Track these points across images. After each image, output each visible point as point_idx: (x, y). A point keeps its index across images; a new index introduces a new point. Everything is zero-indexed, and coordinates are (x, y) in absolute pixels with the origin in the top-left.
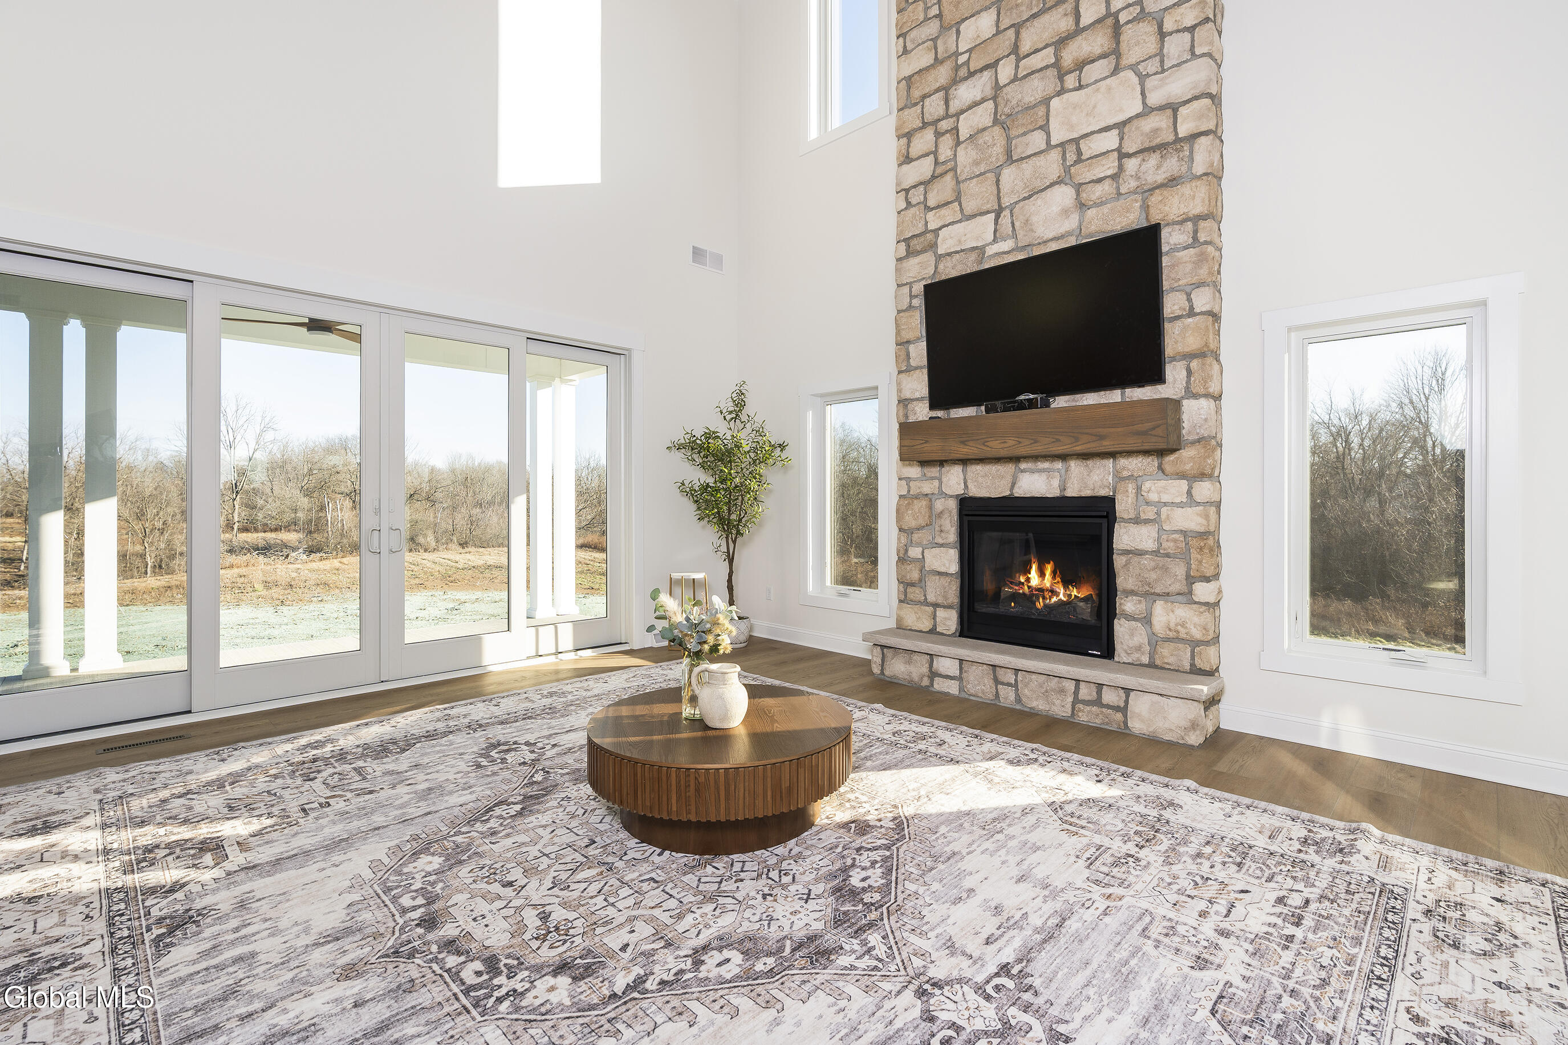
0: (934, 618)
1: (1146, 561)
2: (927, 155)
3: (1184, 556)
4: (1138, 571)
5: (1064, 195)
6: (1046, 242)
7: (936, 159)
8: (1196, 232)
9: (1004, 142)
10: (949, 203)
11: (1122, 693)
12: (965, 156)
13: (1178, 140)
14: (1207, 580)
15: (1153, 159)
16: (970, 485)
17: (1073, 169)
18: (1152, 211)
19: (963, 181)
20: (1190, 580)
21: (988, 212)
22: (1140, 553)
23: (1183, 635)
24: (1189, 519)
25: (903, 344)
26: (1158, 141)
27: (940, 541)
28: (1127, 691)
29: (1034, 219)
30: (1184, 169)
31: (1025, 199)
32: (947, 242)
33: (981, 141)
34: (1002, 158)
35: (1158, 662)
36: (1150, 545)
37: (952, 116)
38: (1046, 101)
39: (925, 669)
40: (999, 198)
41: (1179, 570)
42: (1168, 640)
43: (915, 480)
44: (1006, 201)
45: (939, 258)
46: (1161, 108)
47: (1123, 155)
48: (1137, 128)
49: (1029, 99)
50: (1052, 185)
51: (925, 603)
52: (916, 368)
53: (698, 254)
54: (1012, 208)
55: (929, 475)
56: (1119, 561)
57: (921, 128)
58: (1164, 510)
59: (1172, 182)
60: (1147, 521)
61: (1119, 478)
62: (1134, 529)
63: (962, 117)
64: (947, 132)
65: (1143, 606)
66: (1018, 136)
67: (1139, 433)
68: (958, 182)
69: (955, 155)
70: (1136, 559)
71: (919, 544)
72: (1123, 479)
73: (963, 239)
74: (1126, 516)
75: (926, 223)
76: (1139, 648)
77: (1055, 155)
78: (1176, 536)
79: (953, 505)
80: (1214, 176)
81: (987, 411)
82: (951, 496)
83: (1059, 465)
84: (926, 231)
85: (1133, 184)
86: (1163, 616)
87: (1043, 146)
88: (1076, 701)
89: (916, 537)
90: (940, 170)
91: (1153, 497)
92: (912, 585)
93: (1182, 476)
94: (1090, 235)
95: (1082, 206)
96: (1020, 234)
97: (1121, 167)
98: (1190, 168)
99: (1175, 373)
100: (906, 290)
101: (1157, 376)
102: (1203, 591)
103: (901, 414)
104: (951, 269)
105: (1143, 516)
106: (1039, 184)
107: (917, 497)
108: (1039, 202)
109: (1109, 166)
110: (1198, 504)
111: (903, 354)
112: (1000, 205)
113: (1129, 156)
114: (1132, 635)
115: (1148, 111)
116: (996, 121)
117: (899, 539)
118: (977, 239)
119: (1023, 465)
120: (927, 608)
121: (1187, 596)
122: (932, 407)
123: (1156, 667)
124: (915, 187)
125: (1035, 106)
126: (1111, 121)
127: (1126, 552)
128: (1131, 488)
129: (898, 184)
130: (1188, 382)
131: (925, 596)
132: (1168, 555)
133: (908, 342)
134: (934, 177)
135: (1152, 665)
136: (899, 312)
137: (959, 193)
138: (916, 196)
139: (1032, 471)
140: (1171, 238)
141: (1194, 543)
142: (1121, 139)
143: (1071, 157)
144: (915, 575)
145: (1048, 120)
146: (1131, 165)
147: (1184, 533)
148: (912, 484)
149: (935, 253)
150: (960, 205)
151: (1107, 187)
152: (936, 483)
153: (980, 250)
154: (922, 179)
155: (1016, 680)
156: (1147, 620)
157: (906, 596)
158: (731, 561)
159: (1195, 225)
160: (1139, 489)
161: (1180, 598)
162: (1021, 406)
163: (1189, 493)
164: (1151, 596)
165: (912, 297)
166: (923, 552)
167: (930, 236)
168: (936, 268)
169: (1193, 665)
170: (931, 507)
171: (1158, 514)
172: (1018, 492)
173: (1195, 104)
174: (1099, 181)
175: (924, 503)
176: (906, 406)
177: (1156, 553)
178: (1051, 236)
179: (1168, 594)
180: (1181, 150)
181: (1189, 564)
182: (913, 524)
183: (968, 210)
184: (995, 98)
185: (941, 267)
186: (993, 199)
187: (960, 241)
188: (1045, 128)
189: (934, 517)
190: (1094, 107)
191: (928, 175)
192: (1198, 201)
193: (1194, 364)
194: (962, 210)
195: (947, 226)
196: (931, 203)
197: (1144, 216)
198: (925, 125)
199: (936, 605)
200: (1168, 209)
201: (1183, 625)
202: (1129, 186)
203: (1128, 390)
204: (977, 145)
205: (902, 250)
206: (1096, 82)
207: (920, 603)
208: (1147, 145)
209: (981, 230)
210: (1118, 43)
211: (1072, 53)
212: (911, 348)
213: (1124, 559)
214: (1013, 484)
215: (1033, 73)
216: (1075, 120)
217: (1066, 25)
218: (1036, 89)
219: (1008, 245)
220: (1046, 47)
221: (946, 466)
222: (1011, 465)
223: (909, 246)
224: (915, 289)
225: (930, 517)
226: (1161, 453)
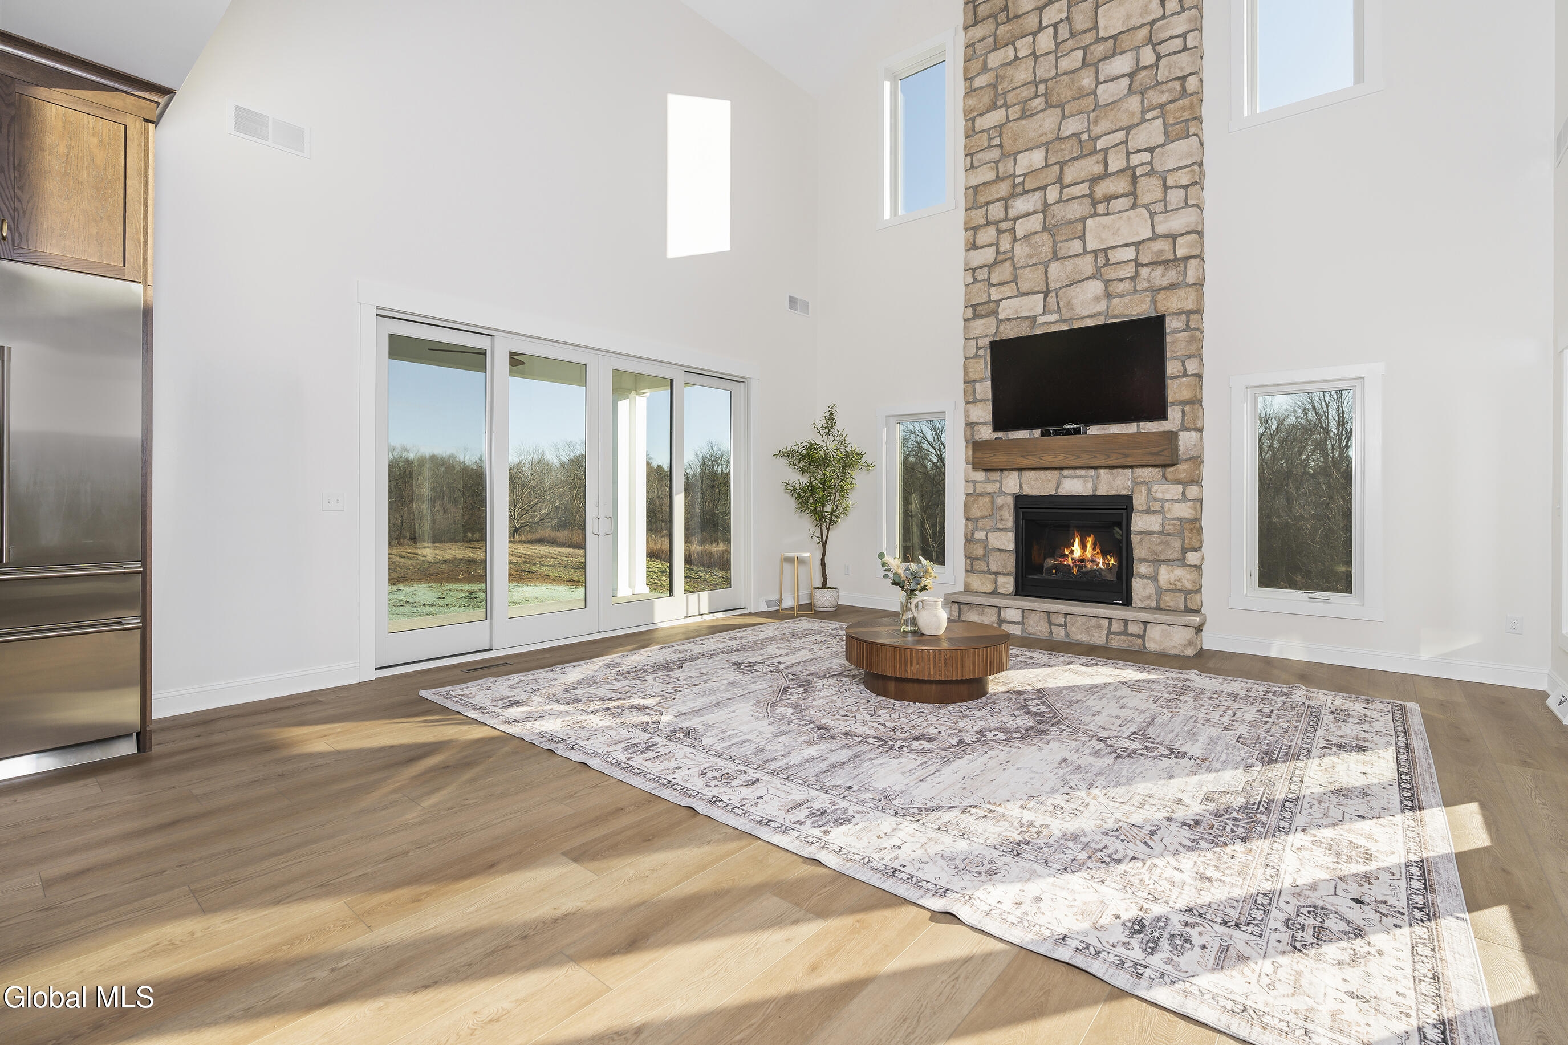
0: (996, 583)
1: (1154, 539)
2: (990, 245)
3: (1180, 534)
4: (1148, 546)
5: (1095, 287)
6: (1083, 318)
7: (997, 250)
8: (1188, 321)
9: (1051, 245)
10: (1007, 283)
11: (1142, 625)
12: (1021, 251)
13: (1176, 259)
14: (1196, 550)
15: (1159, 270)
16: (1025, 487)
17: (1103, 270)
18: (1159, 304)
19: (1019, 268)
20: (1184, 551)
21: (1038, 293)
22: (1150, 533)
23: (1179, 587)
24: (1183, 510)
25: (969, 382)
26: (1163, 258)
27: (1001, 527)
28: (1145, 623)
29: (1074, 301)
30: (1180, 279)
31: (1067, 286)
32: (1007, 309)
33: (1033, 241)
34: (1050, 256)
35: (1162, 606)
36: (1157, 528)
37: (1010, 220)
38: (1083, 220)
39: (995, 618)
40: (1047, 284)
41: (1177, 544)
42: (1169, 591)
43: (980, 482)
44: (1053, 286)
45: (1000, 322)
46: (1165, 236)
47: (1138, 265)
48: (1149, 248)
49: (1070, 216)
50: (1087, 279)
51: (989, 572)
52: (981, 401)
53: (793, 301)
54: (1057, 291)
55: (991, 478)
56: (1135, 539)
57: (985, 225)
58: (1166, 504)
59: (1172, 286)
60: (1155, 512)
61: (1135, 483)
62: (1147, 518)
63: (1018, 222)
64: (1006, 231)
65: (1152, 569)
66: (1062, 242)
67: (1151, 454)
68: (1015, 268)
69: (1013, 248)
70: (1147, 537)
71: (982, 530)
72: (1138, 483)
73: (1019, 310)
74: (1140, 509)
75: (990, 295)
76: (1149, 597)
77: (1089, 258)
78: (1174, 522)
79: (1010, 501)
80: (1199, 285)
81: (1043, 434)
82: (1009, 494)
83: (1092, 473)
84: (989, 301)
85: (1146, 285)
86: (1166, 575)
87: (1081, 251)
88: (1109, 633)
89: (980, 524)
90: (1000, 258)
91: (1159, 496)
92: (977, 559)
93: (1178, 482)
94: (1115, 317)
95: (1109, 296)
96: (1064, 311)
97: (1137, 272)
98: (1185, 279)
99: (1174, 414)
100: (973, 343)
101: (1161, 415)
102: (1192, 558)
103: (968, 433)
104: (1010, 332)
105: (1152, 509)
106: (1078, 277)
107: (981, 495)
108: (1078, 290)
109: (1128, 271)
110: (1190, 500)
111: (970, 390)
112: (1048, 288)
113: (1143, 265)
114: (1145, 588)
115: (1155, 237)
116: (1045, 228)
117: (966, 526)
118: (1030, 310)
119: (1065, 473)
120: (990, 576)
121: (1182, 561)
122: (995, 429)
123: (1161, 609)
124: (980, 268)
125: (1074, 222)
126: (1130, 241)
127: (1140, 533)
128: (1144, 489)
129: (966, 264)
130: (1183, 420)
131: (988, 567)
132: (1169, 535)
133: (975, 381)
134: (996, 263)
135: (1159, 607)
136: (966, 358)
137: (1016, 276)
138: (982, 274)
139: (1072, 477)
140: (1172, 324)
141: (1187, 526)
142: (1137, 254)
143: (1101, 261)
144: (980, 552)
145: (1084, 234)
146: (1144, 272)
147: (1180, 519)
148: (977, 485)
149: (997, 318)
150: (1017, 285)
151: (1126, 285)
152: (997, 485)
153: (1033, 319)
154: (986, 262)
155: (1065, 622)
156: (1155, 578)
157: (972, 567)
158: (824, 545)
159: (1188, 316)
160: (1149, 490)
161: (1177, 563)
162: (1068, 432)
163: (1183, 493)
164: (1157, 562)
165: (978, 348)
166: (987, 535)
167: (992, 305)
168: (997, 328)
169: (1186, 607)
170: (993, 502)
171: (1162, 507)
172: (1062, 492)
173: (1188, 237)
174: (1122, 280)
175: (988, 499)
176: (972, 428)
177: (1161, 533)
178: (1086, 314)
179: (1169, 560)
180: (1178, 266)
181: (1183, 540)
182: (979, 514)
183: (1023, 289)
184: (1044, 212)
185: (1001, 328)
186: (1043, 283)
187: (1016, 311)
188: (1082, 238)
189: (995, 509)
190: (1118, 229)
191: (991, 260)
192: (1190, 301)
193: (1187, 408)
194: (1018, 289)
195: (1006, 299)
196: (994, 281)
197: (1153, 307)
198: (988, 223)
199: (997, 573)
200: (1172, 303)
201: (1179, 580)
202: (1143, 285)
203: (1141, 424)
204: (1030, 244)
205: (970, 313)
206: (1120, 212)
207: (984, 572)
208: (1155, 260)
209: (1034, 305)
210: (1135, 188)
211: (1102, 189)
212: (977, 385)
213: (1138, 537)
214: (1058, 487)
215: (1073, 198)
216: (1104, 236)
217: (1098, 169)
218: (1075, 210)
219: (1053, 317)
220: (1083, 182)
221: (1005, 473)
222: (1056, 472)
223: (974, 311)
224: (981, 343)
225: (992, 509)
226: (1164, 466)
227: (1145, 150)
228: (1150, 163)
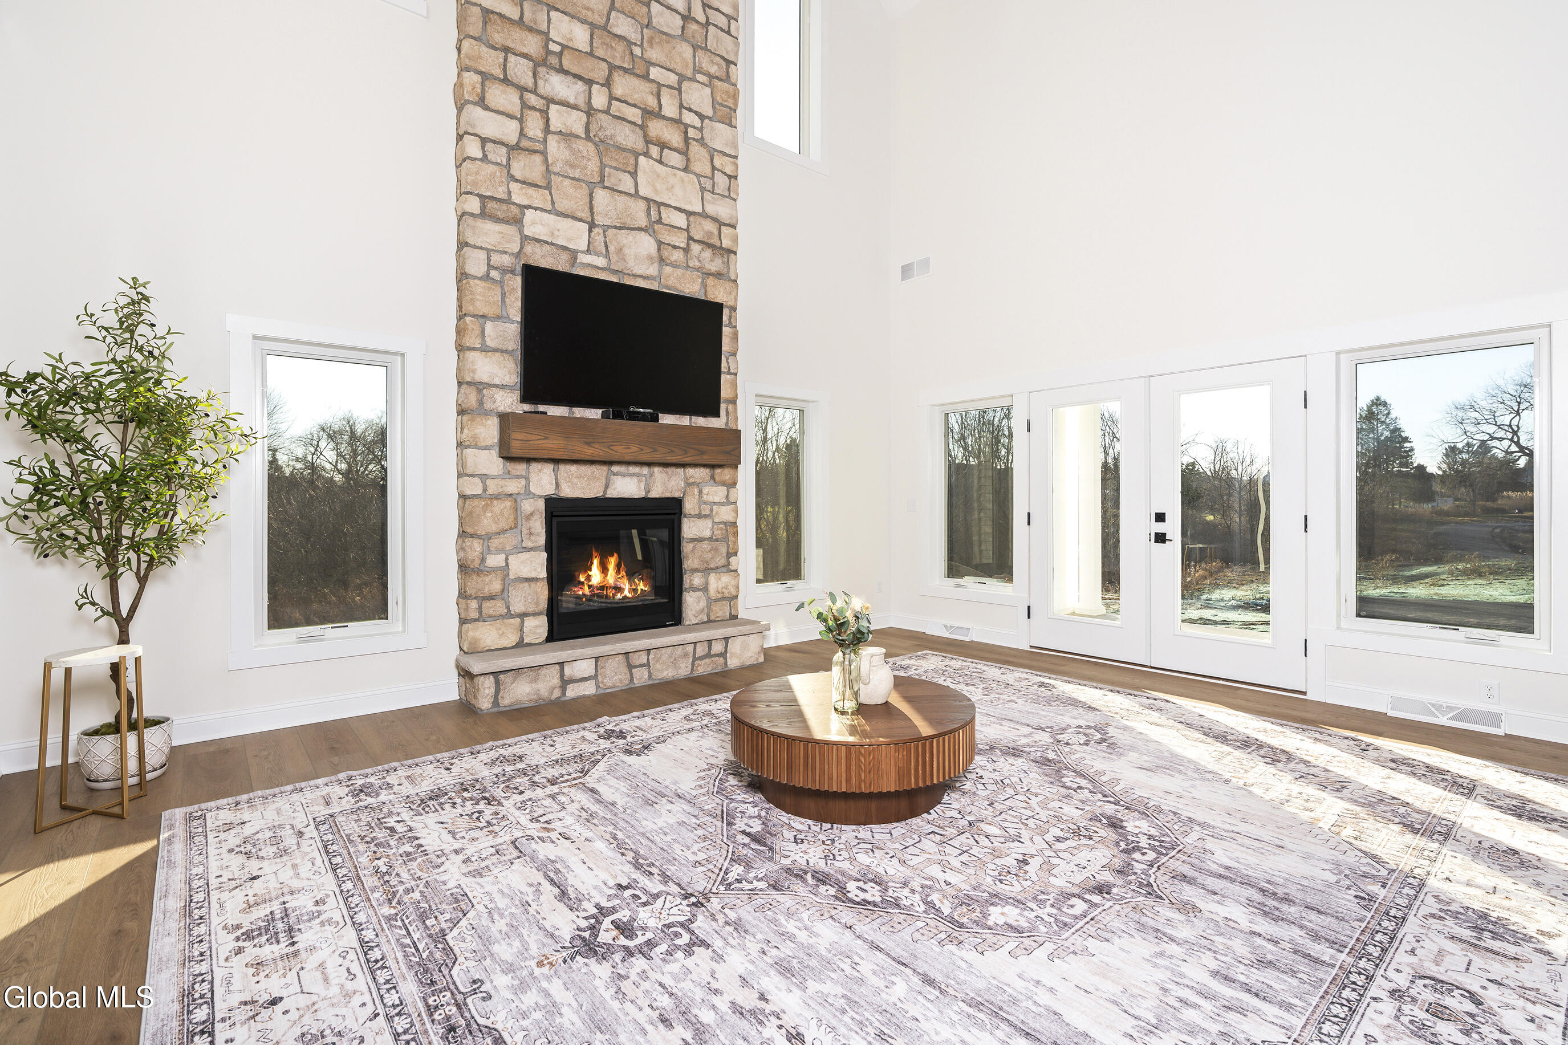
0: (522, 630)
1: (705, 545)
2: (510, 116)
3: (724, 539)
4: (700, 554)
6: (635, 276)
7: (522, 129)
8: (730, 317)
9: (598, 163)
10: (536, 186)
11: (723, 642)
12: (557, 149)
13: (721, 248)
14: (734, 554)
15: (708, 254)
16: (562, 486)
17: (656, 227)
18: (708, 289)
19: (554, 173)
20: (727, 556)
21: (581, 220)
22: (700, 540)
23: (726, 595)
24: (725, 514)
25: (470, 317)
26: (711, 241)
27: (530, 545)
28: (726, 639)
29: (626, 251)
30: (725, 270)
31: (616, 227)
32: (536, 224)
33: (574, 146)
34: (597, 179)
35: (712, 618)
36: (707, 534)
37: (541, 97)
38: (636, 154)
39: (556, 681)
40: (592, 214)
41: (723, 550)
42: (717, 600)
43: (493, 478)
44: (599, 220)
45: (525, 238)
46: (713, 219)
47: (690, 238)
48: (700, 224)
49: (620, 139)
50: (639, 229)
51: (509, 615)
52: (496, 350)
54: (606, 228)
55: (514, 472)
56: (687, 548)
57: (501, 80)
58: (714, 508)
59: (719, 275)
60: (706, 516)
61: (687, 484)
62: (695, 522)
63: (553, 106)
64: (535, 108)
65: (703, 580)
66: (611, 167)
67: (725, 453)
68: (548, 170)
69: (545, 140)
70: (700, 544)
71: (499, 551)
72: (690, 485)
73: (556, 233)
74: (693, 513)
75: (509, 193)
76: (702, 611)
77: (642, 205)
78: (722, 526)
79: (541, 505)
80: (733, 282)
82: (541, 497)
83: (645, 470)
84: (509, 201)
85: (697, 264)
86: (717, 583)
87: (632, 191)
88: (695, 659)
89: (495, 542)
90: (525, 143)
91: (711, 499)
92: (491, 598)
93: (723, 484)
94: (667, 287)
95: (662, 260)
96: (614, 258)
98: (728, 272)
99: (723, 411)
100: (480, 255)
101: (715, 410)
102: (734, 562)
103: (466, 393)
104: (544, 259)
105: (703, 513)
106: (629, 223)
107: (497, 497)
108: (630, 238)
109: (681, 240)
110: (732, 503)
111: (471, 328)
112: (593, 220)
113: (694, 240)
114: (695, 602)
115: (705, 215)
116: (588, 137)
118: (569, 240)
119: (615, 469)
120: (512, 621)
121: (726, 567)
122: (525, 398)
123: (715, 621)
124: (494, 142)
125: (624, 150)
126: (683, 206)
127: (693, 540)
128: (696, 491)
130: (728, 419)
131: (508, 607)
132: (717, 540)
133: (483, 316)
134: (519, 147)
135: (709, 621)
136: (468, 275)
137: (550, 182)
138: (497, 153)
139: (624, 475)
141: (726, 530)
142: (689, 224)
143: (654, 215)
144: (496, 586)
145: (636, 172)
146: (695, 248)
147: (723, 524)
148: (489, 482)
149: (521, 232)
150: (551, 195)
151: (680, 256)
152: (523, 482)
153: (574, 254)
154: (505, 139)
156: (705, 589)
157: (480, 612)
159: (730, 312)
160: (700, 492)
161: (724, 569)
163: (726, 496)
164: (707, 570)
165: (490, 266)
166: (507, 559)
167: (513, 209)
168: (522, 248)
169: (730, 614)
170: (516, 509)
171: (711, 510)
172: (612, 493)
173: (729, 229)
174: (675, 247)
175: (508, 504)
176: (474, 389)
177: (710, 539)
178: (639, 272)
179: (717, 568)
180: (722, 256)
181: (728, 545)
182: (494, 528)
183: (560, 206)
184: (588, 114)
185: (528, 249)
186: (587, 210)
187: (553, 234)
188: (634, 174)
189: (518, 517)
190: (673, 187)
191: (512, 139)
192: (732, 297)
193: (730, 407)
194: (553, 202)
195: (536, 209)
196: (516, 173)
197: (703, 291)
198: (507, 81)
199: (523, 616)
200: (717, 294)
201: (726, 588)
202: (694, 263)
203: (694, 418)
204: (570, 148)
205: (473, 205)
206: (672, 167)
207: (502, 617)
208: (705, 240)
209: (575, 235)
210: (688, 149)
211: (657, 128)
212: (489, 326)
213: (691, 545)
214: (607, 486)
215: (624, 119)
216: (658, 186)
217: (651, 102)
218: (628, 137)
219: (601, 262)
220: (634, 106)
221: (535, 466)
222: (605, 468)
223: (483, 207)
224: (496, 259)
225: (516, 519)
226: (713, 467)
227: (696, 113)
228: (701, 130)
